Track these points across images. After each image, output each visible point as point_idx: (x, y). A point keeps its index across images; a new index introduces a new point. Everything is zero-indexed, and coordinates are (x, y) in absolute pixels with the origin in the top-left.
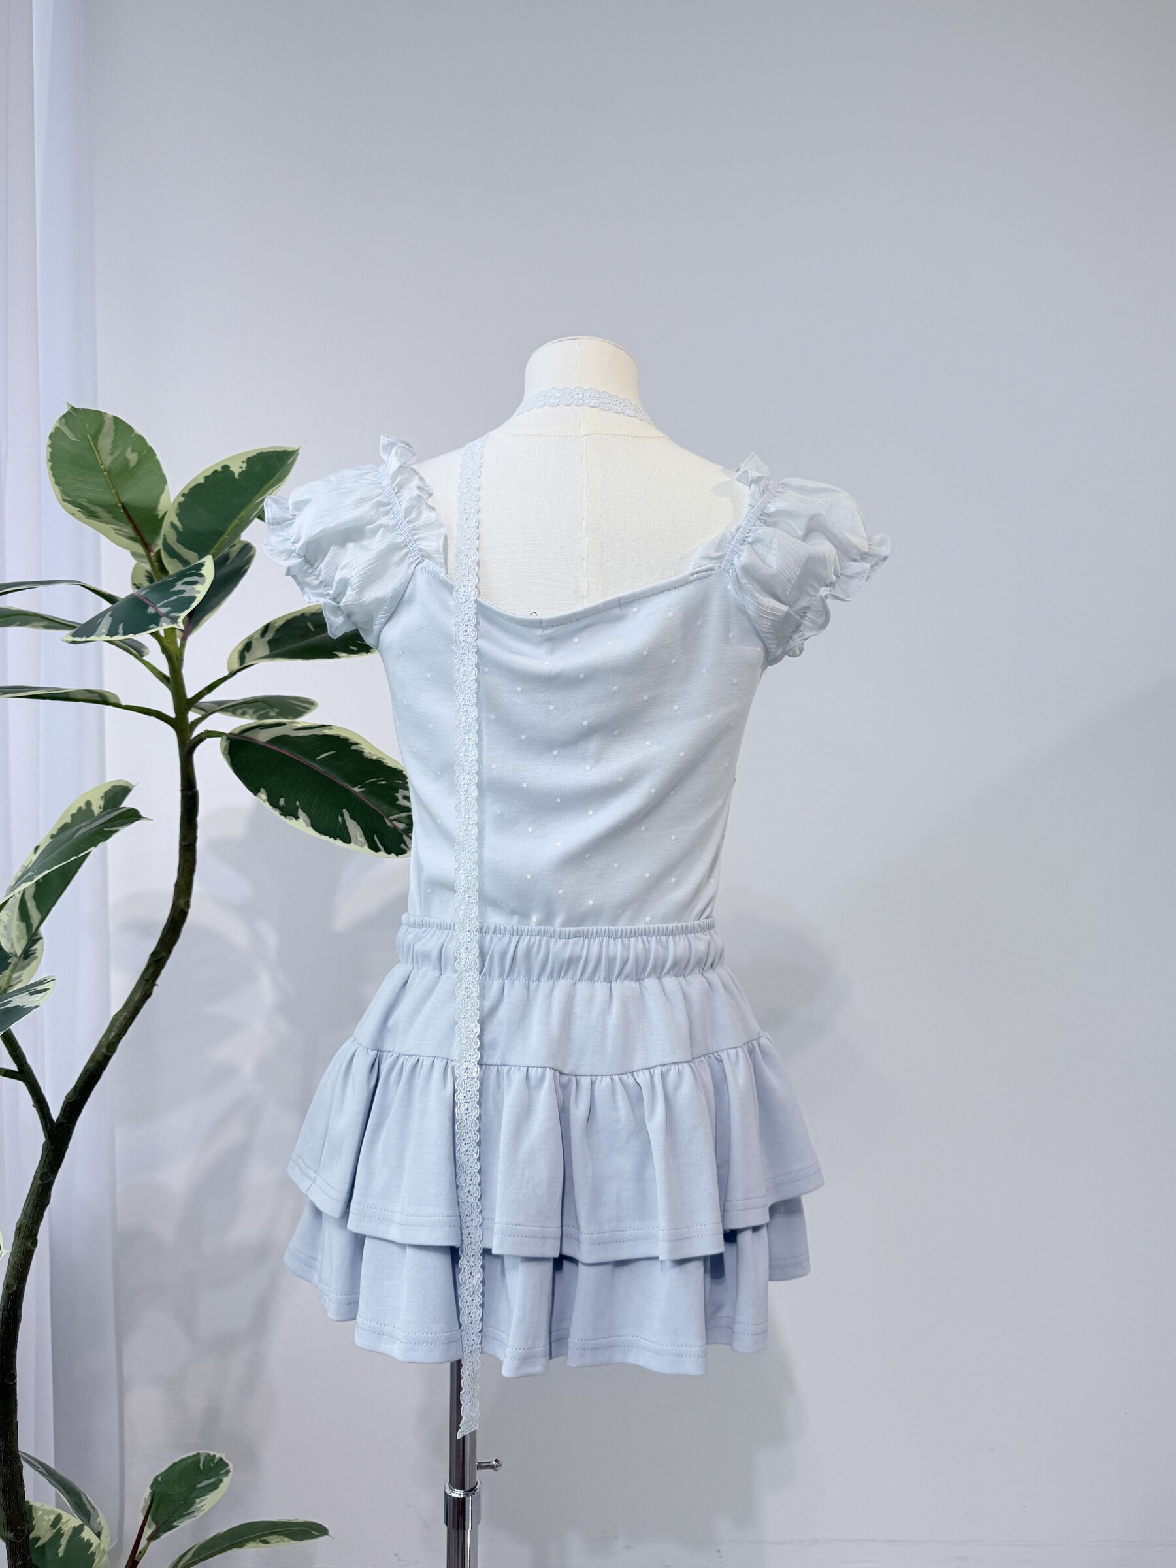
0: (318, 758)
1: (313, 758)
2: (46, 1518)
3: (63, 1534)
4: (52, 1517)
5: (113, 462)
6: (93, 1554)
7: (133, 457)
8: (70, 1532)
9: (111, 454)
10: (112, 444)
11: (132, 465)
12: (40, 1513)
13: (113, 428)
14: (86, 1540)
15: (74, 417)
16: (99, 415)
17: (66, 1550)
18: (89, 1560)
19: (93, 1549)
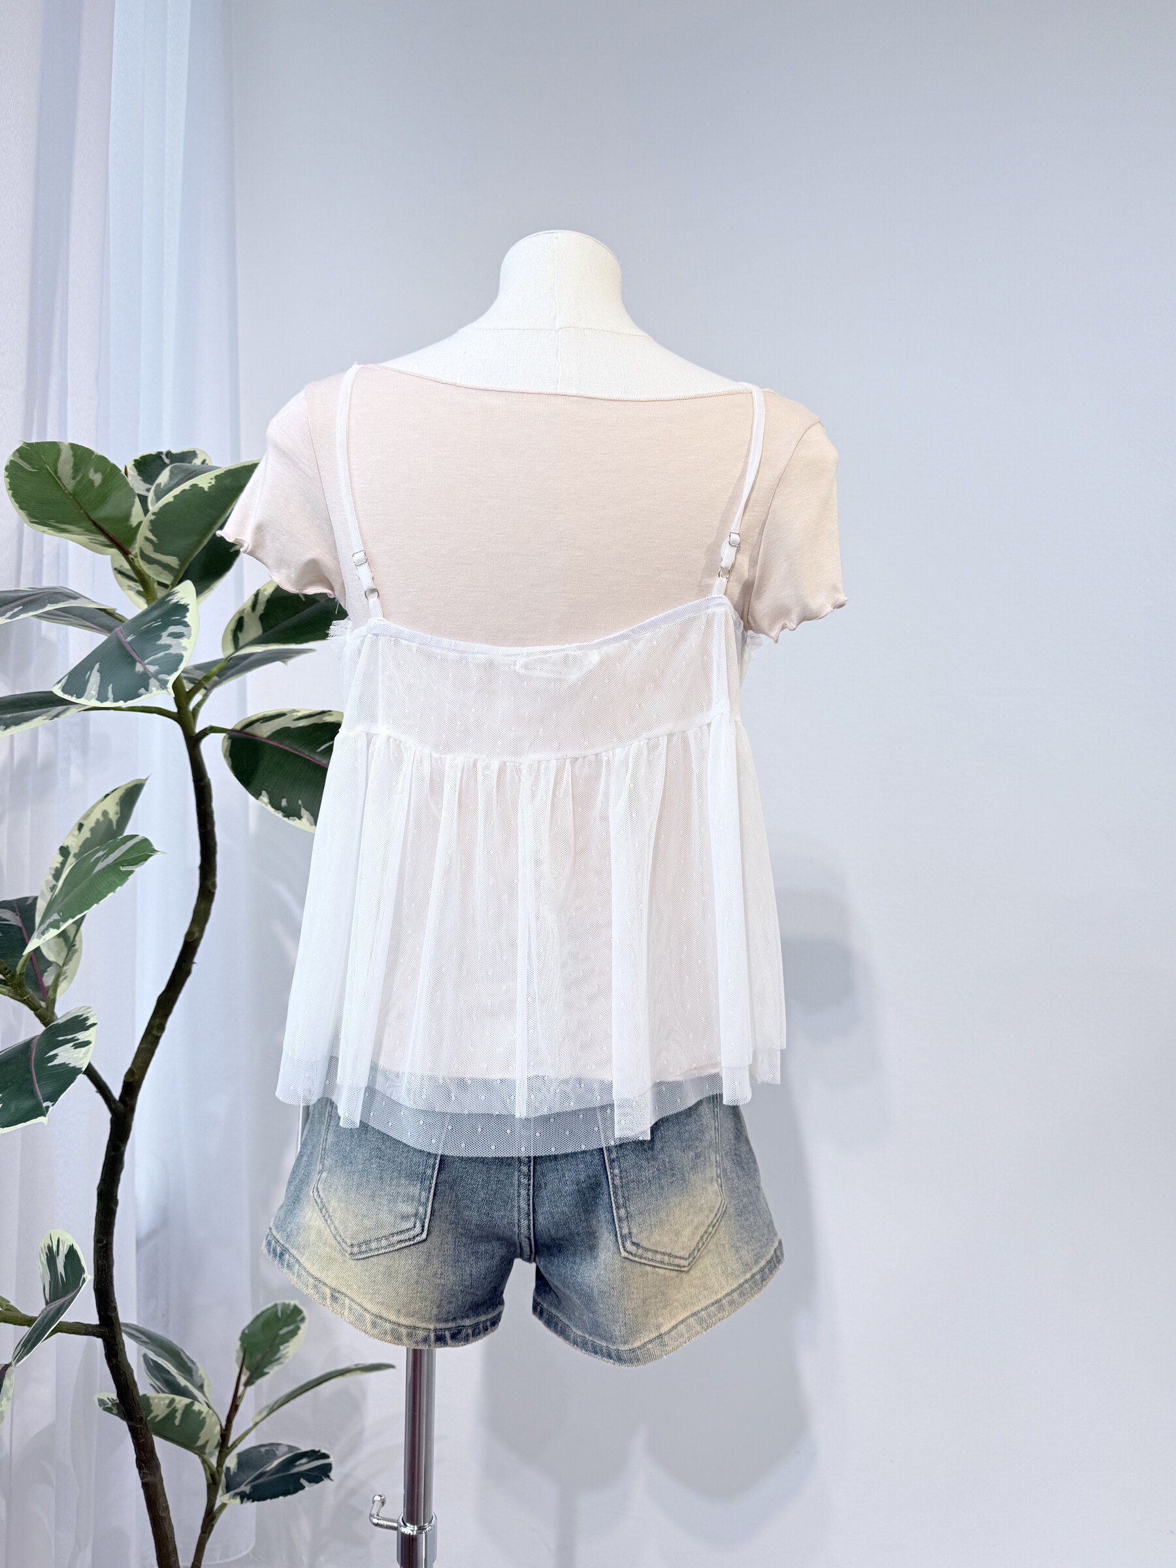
0: (319, 749)
1: (314, 750)
2: (162, 1402)
3: (177, 1411)
4: (167, 1401)
5: (76, 486)
6: (204, 1418)
7: (97, 478)
8: (183, 1408)
9: (74, 478)
10: (73, 469)
11: (96, 485)
13: (71, 453)
14: (197, 1410)
15: (28, 452)
16: (55, 446)
17: (181, 1420)
18: (202, 1423)
19: (203, 1415)
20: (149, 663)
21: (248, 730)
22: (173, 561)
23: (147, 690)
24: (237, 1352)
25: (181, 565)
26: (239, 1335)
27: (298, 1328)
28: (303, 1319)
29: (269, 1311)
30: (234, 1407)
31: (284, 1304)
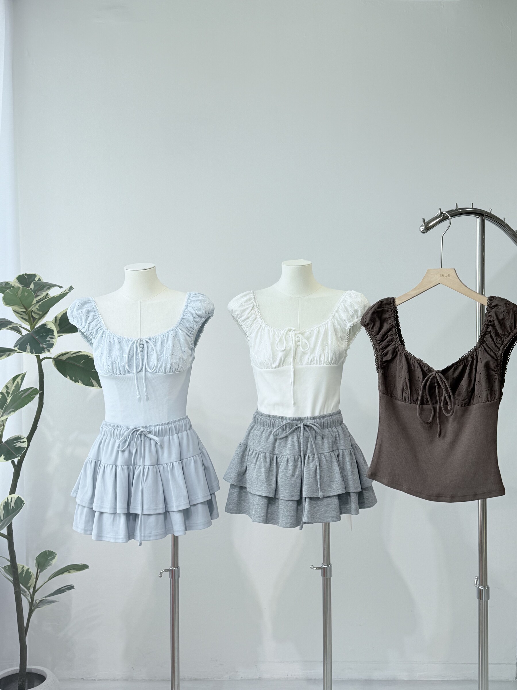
0: (81, 363)
1: (79, 363)
2: (21, 567)
3: (24, 571)
4: (22, 567)
6: (31, 575)
7: (26, 294)
8: (26, 570)
9: (21, 294)
11: (26, 295)
12: (19, 566)
14: (30, 571)
17: (25, 575)
18: (30, 577)
19: (31, 574)
20: (44, 345)
21: (59, 358)
22: (41, 313)
23: (44, 351)
24: (35, 563)
25: (42, 314)
26: (35, 559)
27: (55, 557)
28: (56, 554)
29: (44, 552)
30: (37, 578)
31: (49, 551)
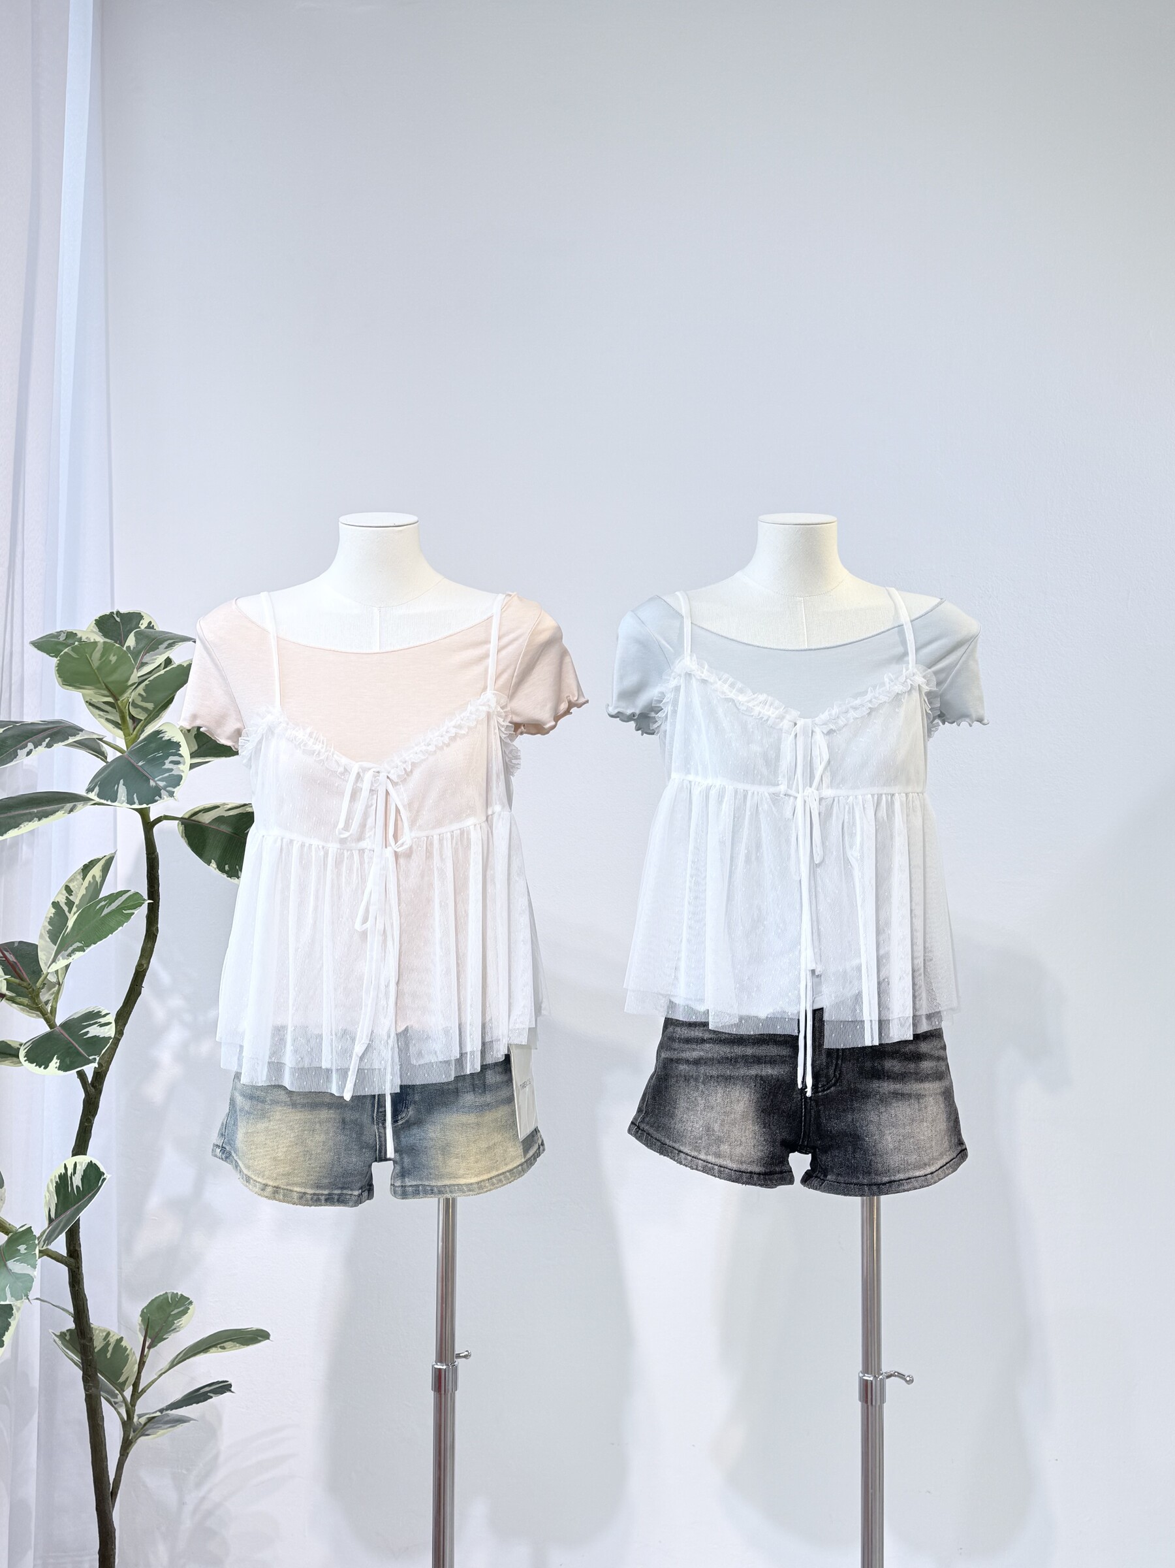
2: (100, 1334)
3: (109, 1344)
4: (105, 1334)
5: (101, 663)
6: (128, 1355)
7: (113, 659)
11: (114, 662)
12: (97, 1332)
17: (111, 1355)
18: (125, 1359)
19: (128, 1350)
20: (158, 780)
22: (150, 706)
23: (161, 797)
24: (139, 1324)
25: (154, 708)
26: (139, 1313)
27: (189, 1309)
28: (191, 1303)
29: (162, 1298)
30: (142, 1364)
31: (173, 1293)
